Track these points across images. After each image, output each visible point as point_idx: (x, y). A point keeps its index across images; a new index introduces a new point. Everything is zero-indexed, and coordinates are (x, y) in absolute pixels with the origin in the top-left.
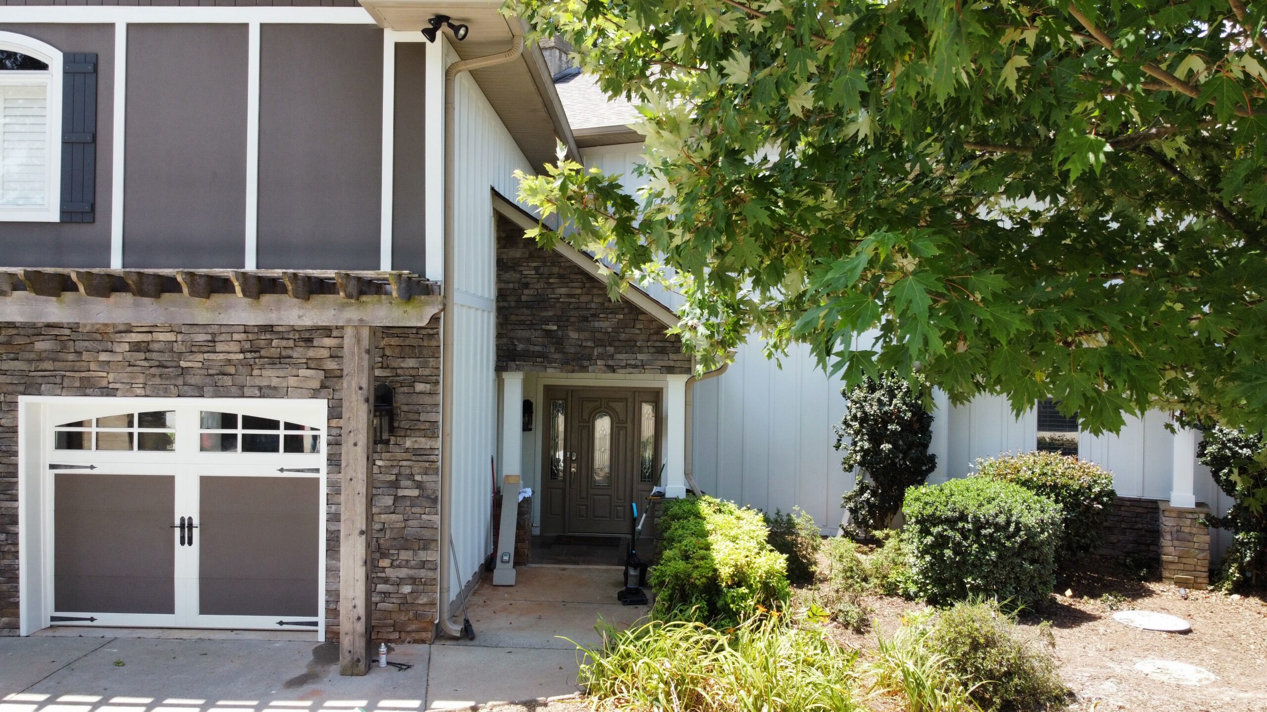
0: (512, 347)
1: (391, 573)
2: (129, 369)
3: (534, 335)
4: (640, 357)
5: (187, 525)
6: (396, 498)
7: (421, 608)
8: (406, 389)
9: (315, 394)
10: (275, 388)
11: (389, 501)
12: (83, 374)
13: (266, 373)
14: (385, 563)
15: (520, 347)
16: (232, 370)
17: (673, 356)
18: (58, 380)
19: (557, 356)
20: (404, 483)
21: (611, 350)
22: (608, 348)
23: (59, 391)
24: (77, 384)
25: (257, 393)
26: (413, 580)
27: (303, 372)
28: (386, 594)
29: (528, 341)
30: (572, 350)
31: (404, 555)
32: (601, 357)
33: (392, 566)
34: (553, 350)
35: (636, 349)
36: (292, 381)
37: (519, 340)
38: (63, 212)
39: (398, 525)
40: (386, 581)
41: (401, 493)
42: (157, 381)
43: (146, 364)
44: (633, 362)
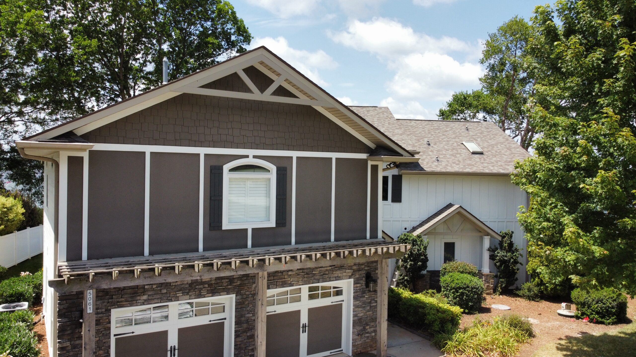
1: (369, 330)
2: (298, 276)
5: (304, 326)
6: (371, 307)
8: (373, 273)
9: (350, 277)
10: (340, 277)
11: (368, 308)
12: (283, 280)
13: (337, 272)
14: (368, 327)
16: (327, 272)
18: (275, 283)
23: (275, 287)
24: (281, 284)
25: (335, 279)
27: (347, 271)
28: (368, 337)
31: (373, 324)
36: (344, 274)
38: (277, 223)
40: (368, 333)
41: (372, 305)
42: (306, 279)
43: (302, 274)
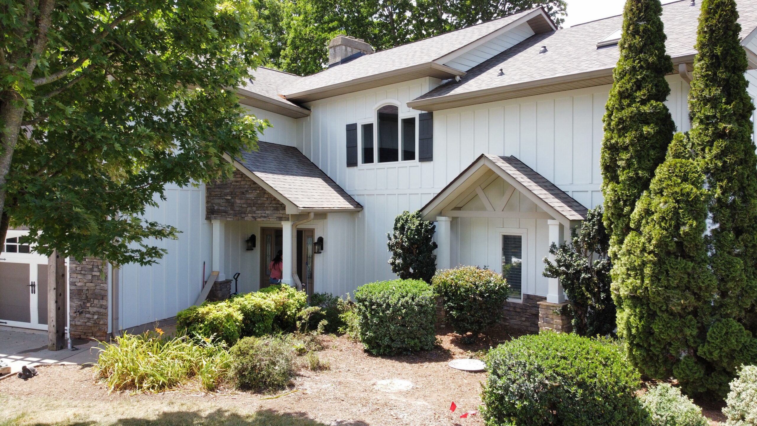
0: (212, 208)
1: (91, 310)
3: (221, 201)
4: (267, 212)
5: (33, 285)
6: (93, 276)
7: (101, 326)
11: (90, 277)
14: (89, 305)
15: (216, 208)
17: (281, 212)
19: (231, 212)
20: (96, 269)
21: (254, 208)
22: (253, 208)
26: (99, 313)
28: (89, 319)
29: (219, 204)
30: (237, 209)
31: (96, 302)
32: (250, 212)
33: (91, 306)
34: (229, 209)
35: (265, 208)
37: (216, 204)
39: (93, 288)
40: (89, 313)
44: (264, 215)
